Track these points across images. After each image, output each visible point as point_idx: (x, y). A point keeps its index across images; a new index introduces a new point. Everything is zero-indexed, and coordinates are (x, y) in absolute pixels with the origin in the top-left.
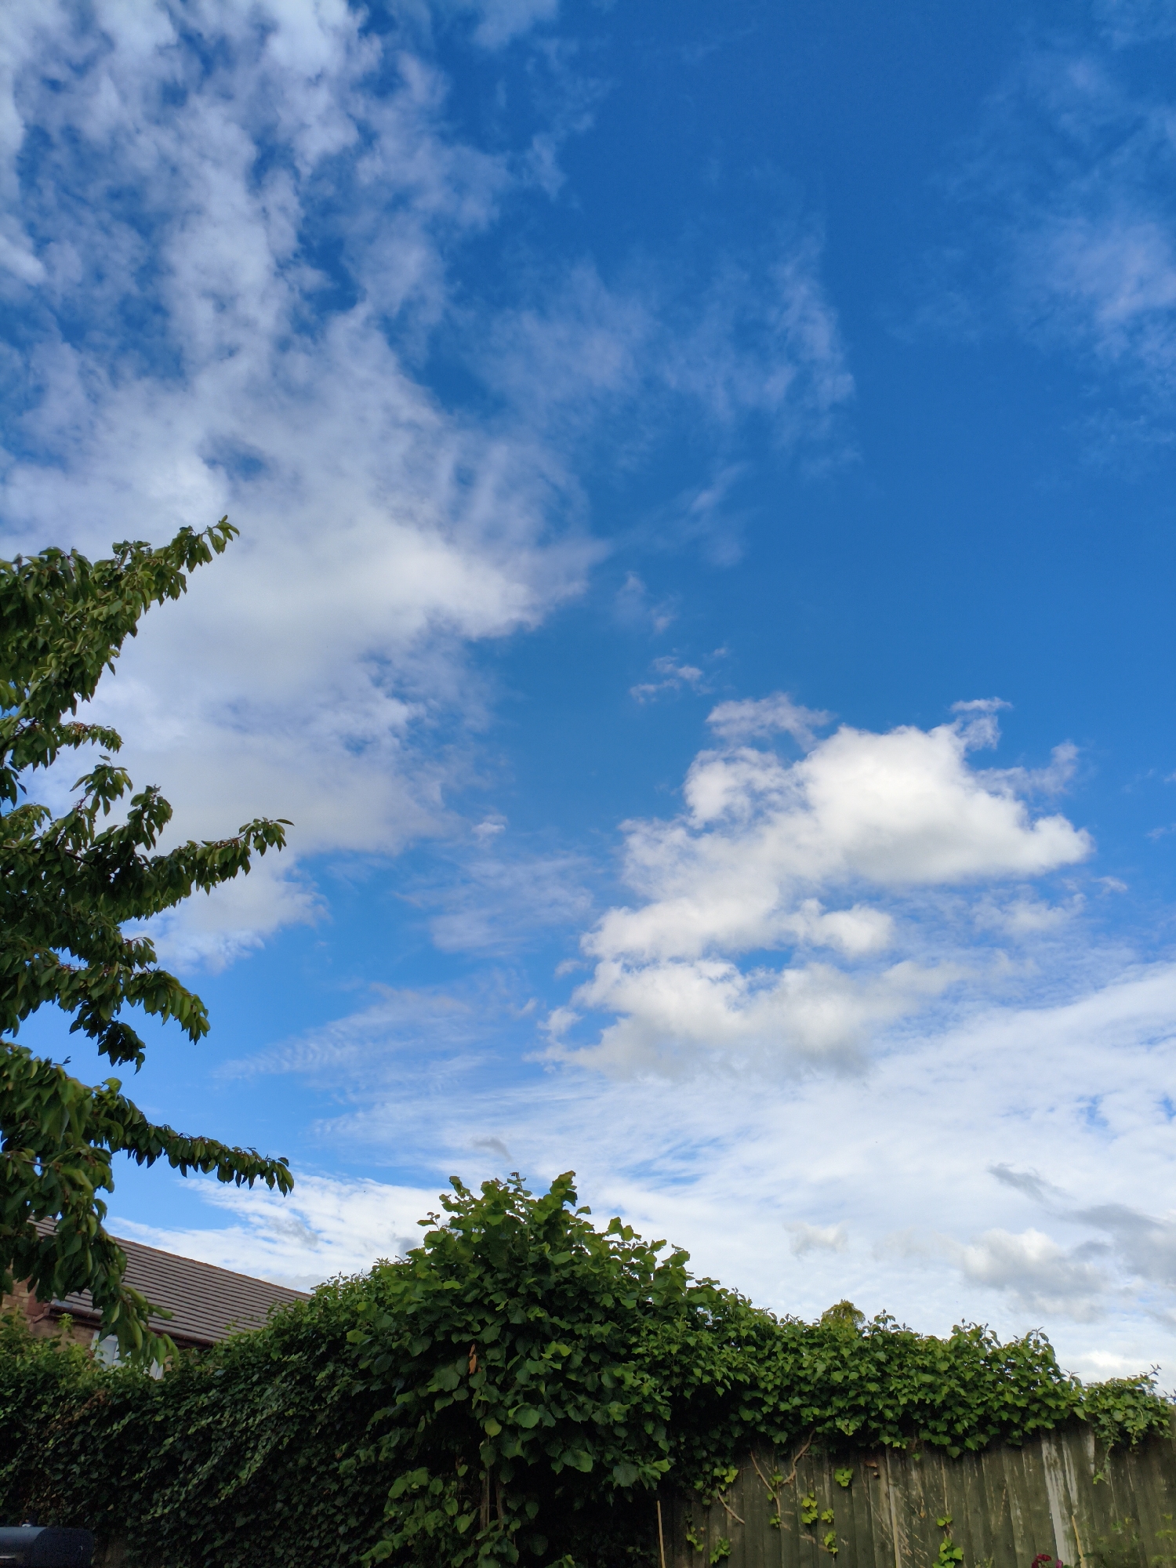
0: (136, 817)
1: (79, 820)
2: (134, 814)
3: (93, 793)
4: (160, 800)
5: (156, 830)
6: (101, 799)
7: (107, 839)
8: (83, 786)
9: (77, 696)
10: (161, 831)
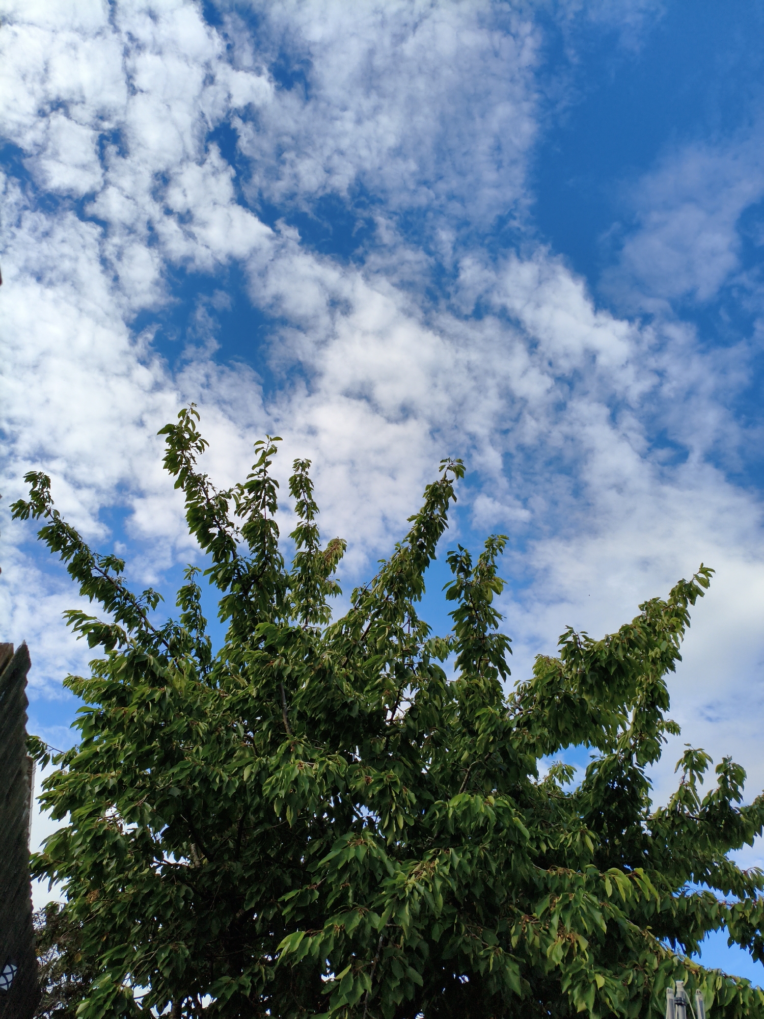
0: (723, 781)
1: (687, 791)
2: (722, 779)
3: (689, 770)
4: (734, 765)
5: (740, 787)
6: (695, 773)
7: (710, 801)
8: (681, 768)
9: (660, 710)
10: (743, 787)
